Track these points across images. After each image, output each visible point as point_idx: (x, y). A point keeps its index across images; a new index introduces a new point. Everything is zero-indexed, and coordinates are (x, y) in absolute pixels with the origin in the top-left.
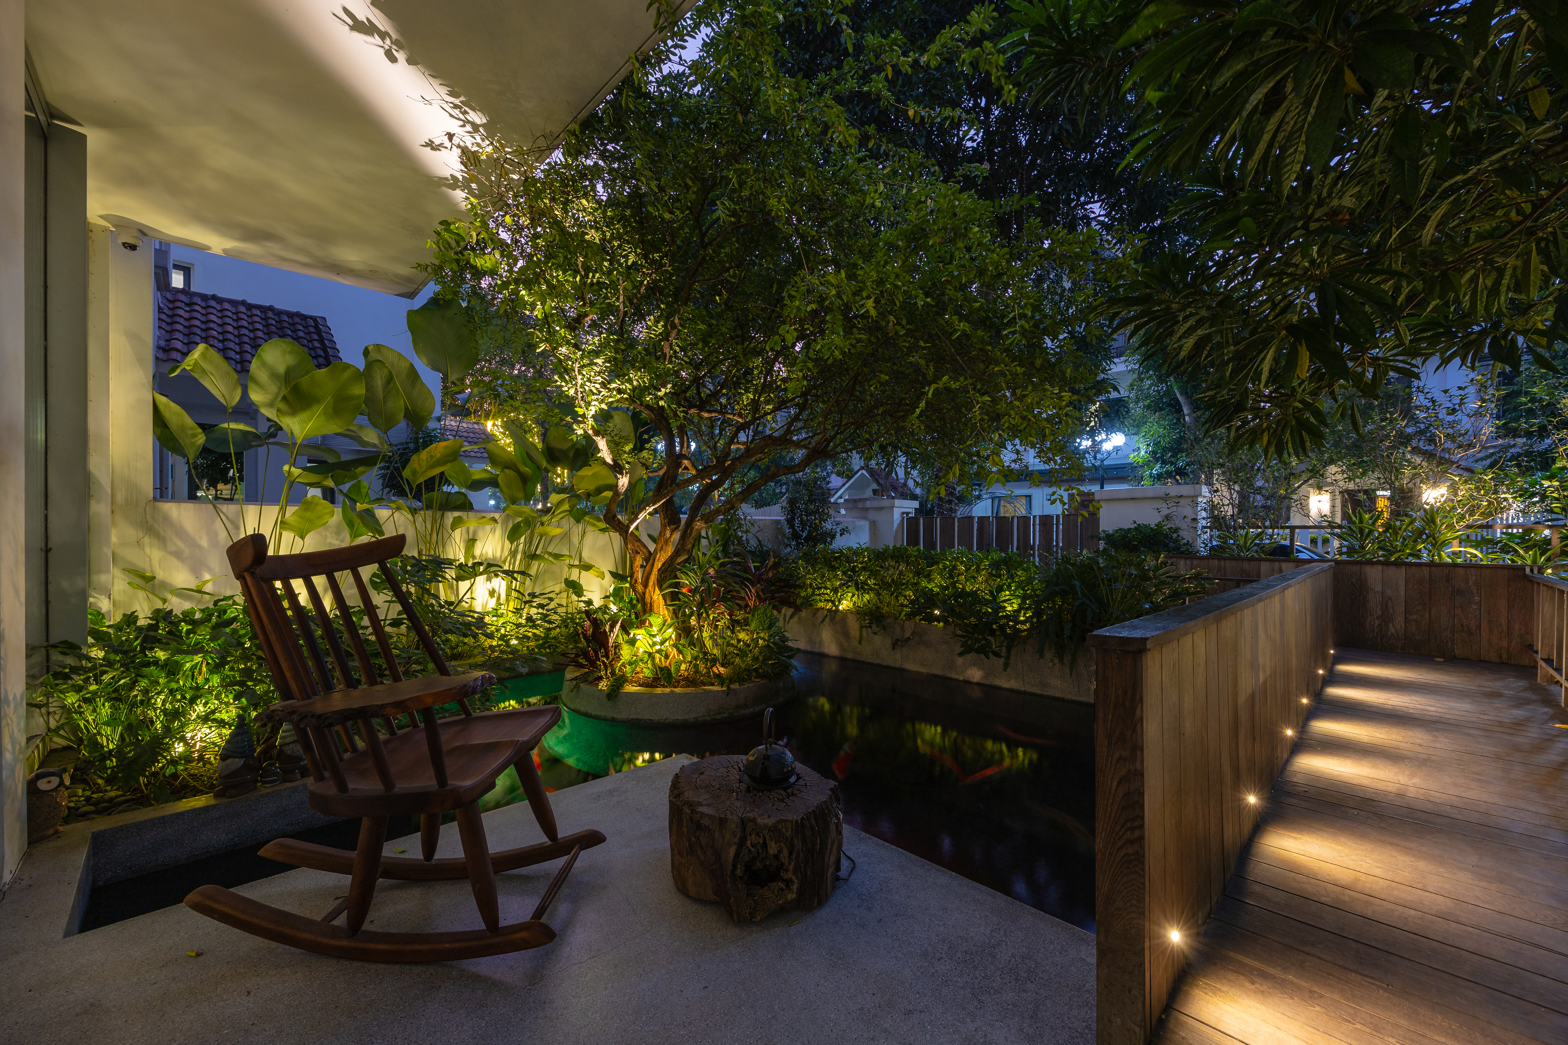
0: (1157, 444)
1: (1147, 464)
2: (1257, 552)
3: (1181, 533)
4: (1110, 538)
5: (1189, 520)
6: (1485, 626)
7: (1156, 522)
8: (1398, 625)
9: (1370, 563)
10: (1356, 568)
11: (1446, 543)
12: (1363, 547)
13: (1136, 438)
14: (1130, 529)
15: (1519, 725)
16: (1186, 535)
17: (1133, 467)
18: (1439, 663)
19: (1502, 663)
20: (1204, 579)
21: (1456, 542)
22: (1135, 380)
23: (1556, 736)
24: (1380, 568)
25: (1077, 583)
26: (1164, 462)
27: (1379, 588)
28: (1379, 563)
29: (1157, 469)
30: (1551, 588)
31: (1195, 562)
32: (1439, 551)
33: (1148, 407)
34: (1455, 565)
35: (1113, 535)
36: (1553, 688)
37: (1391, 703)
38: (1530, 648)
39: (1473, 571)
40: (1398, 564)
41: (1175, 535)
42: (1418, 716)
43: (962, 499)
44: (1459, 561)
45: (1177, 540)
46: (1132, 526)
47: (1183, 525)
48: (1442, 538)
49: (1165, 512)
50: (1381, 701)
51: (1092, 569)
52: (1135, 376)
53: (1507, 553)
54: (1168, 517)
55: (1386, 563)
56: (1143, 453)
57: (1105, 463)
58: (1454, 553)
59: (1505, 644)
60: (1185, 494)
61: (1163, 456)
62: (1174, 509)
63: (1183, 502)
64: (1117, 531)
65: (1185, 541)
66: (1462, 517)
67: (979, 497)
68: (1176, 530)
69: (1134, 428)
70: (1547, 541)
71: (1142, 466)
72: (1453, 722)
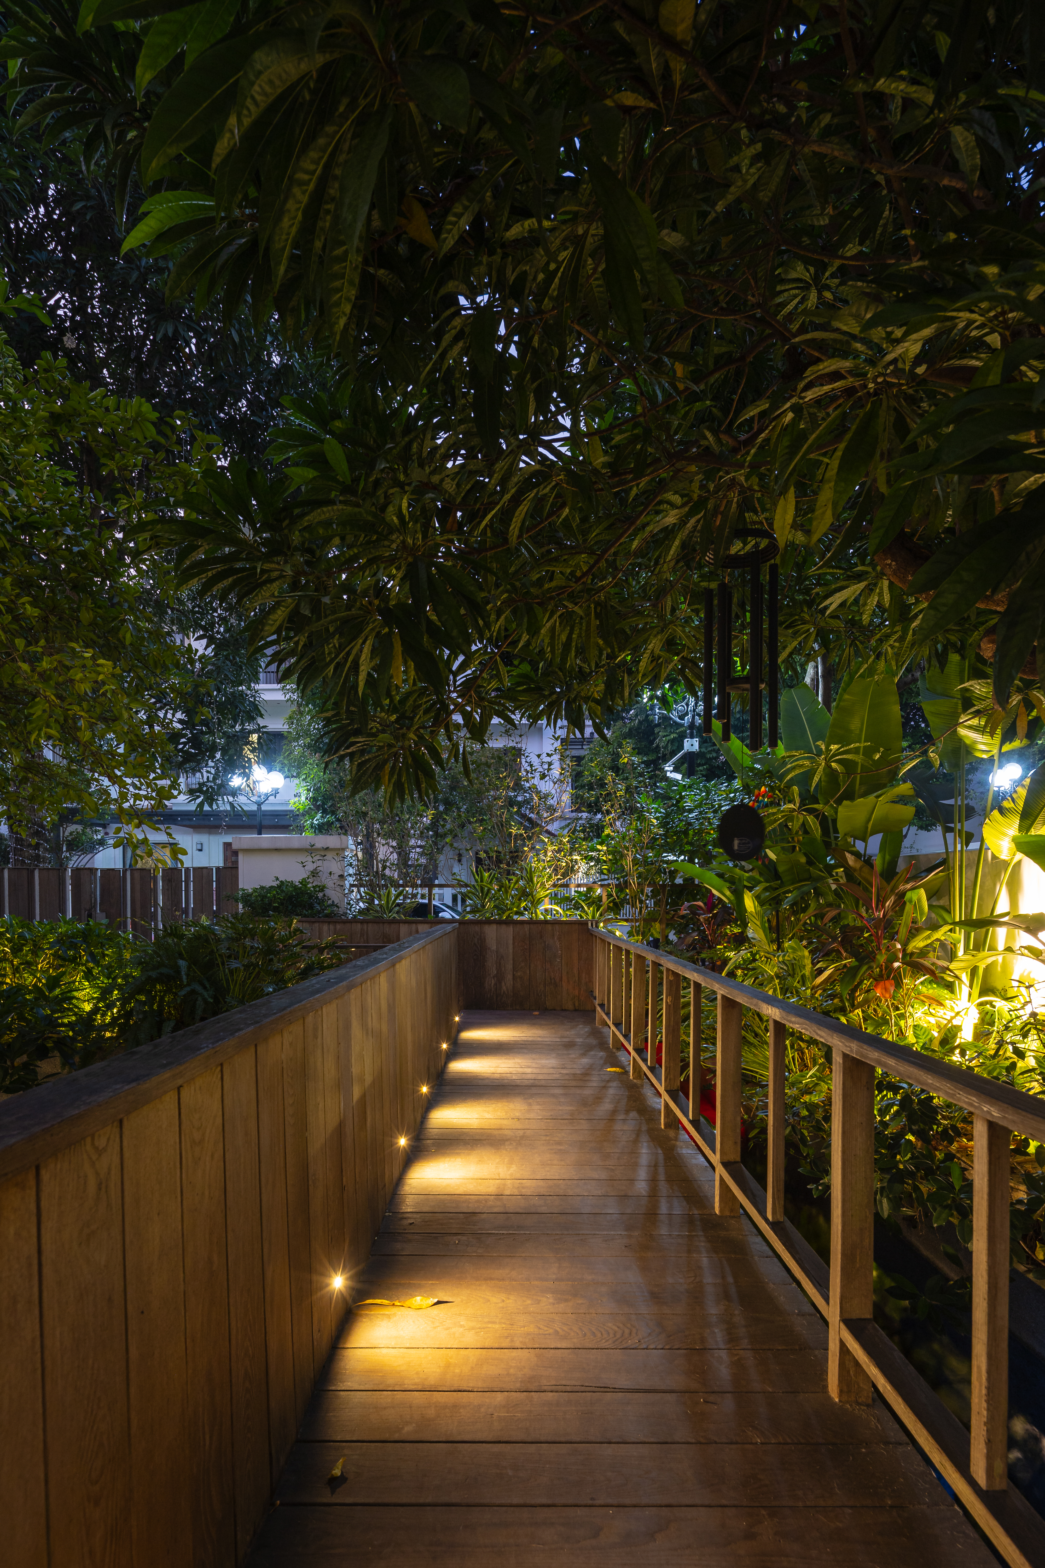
0: (317, 790)
1: (307, 813)
2: (398, 912)
3: (328, 892)
4: (247, 899)
5: (336, 877)
6: (564, 978)
7: (300, 878)
8: (508, 984)
9: (488, 922)
10: (477, 928)
11: (540, 901)
12: (483, 906)
13: (296, 781)
14: (272, 887)
15: (586, 1074)
16: (333, 895)
17: (294, 816)
18: (536, 1017)
19: (576, 1010)
20: (338, 947)
21: (547, 900)
22: (294, 712)
23: (608, 1081)
24: (494, 926)
25: (182, 963)
26: (325, 812)
27: (494, 948)
28: (495, 922)
29: (317, 819)
30: (603, 941)
31: (338, 927)
32: (536, 908)
33: (309, 746)
34: (546, 922)
35: (250, 895)
36: (605, 1030)
37: (500, 1070)
38: (591, 993)
39: (557, 926)
40: (509, 922)
41: (320, 895)
42: (518, 1082)
43: (76, 845)
44: (549, 917)
45: (321, 902)
46: (275, 884)
47: (329, 883)
48: (538, 896)
49: (311, 867)
50: (492, 1070)
51: (207, 941)
52: (294, 708)
53: (577, 909)
54: (314, 873)
55: (500, 922)
56: (303, 798)
57: (264, 808)
58: (546, 910)
59: (577, 993)
60: (331, 846)
61: (324, 804)
62: (319, 863)
63: (329, 856)
64: (255, 890)
65: (330, 902)
66: (550, 877)
67: (102, 843)
68: (322, 889)
69: (293, 769)
70: (600, 898)
71: (303, 815)
72: (543, 1083)
